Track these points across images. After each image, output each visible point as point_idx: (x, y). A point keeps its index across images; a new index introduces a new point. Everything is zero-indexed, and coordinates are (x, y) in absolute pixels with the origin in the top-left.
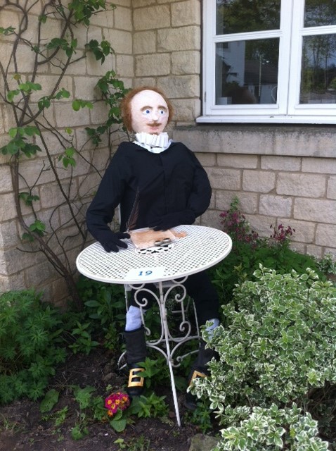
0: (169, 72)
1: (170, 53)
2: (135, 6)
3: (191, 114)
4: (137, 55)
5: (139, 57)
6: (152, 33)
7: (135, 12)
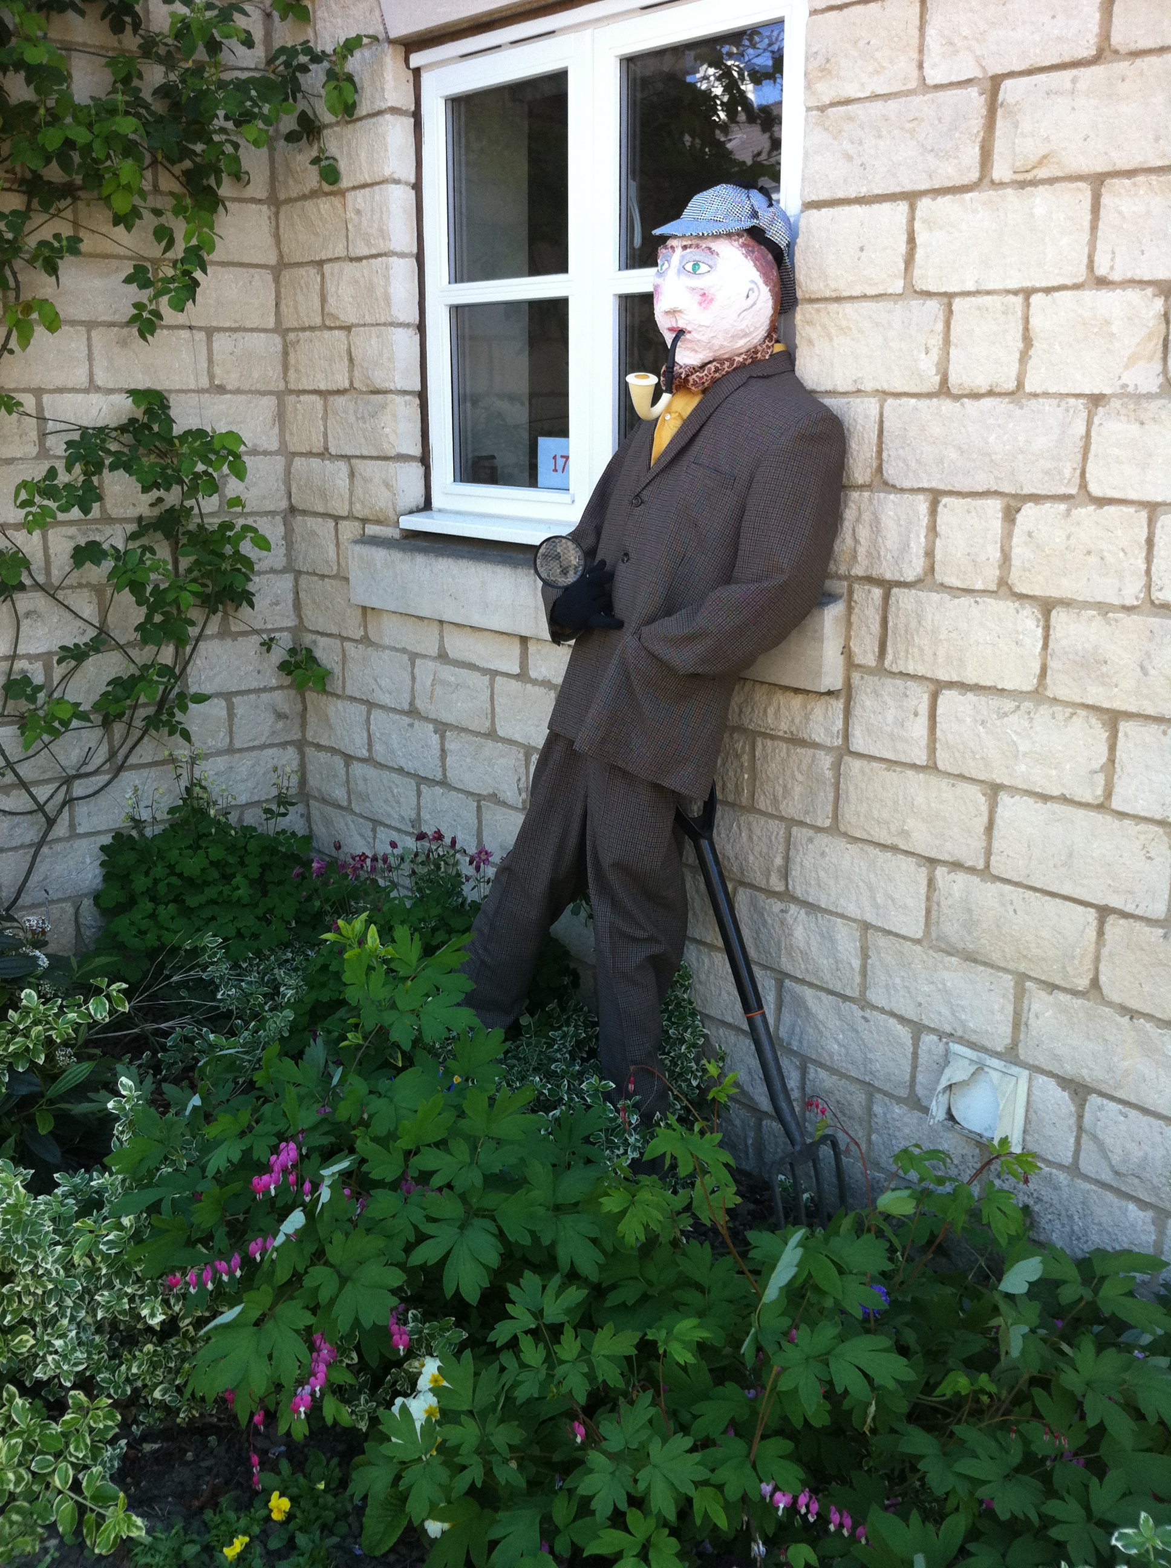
0: (347, 385)
1: (348, 329)
2: (282, 196)
3: (390, 505)
4: (289, 330)
5: (292, 336)
6: (313, 271)
7: (283, 209)
